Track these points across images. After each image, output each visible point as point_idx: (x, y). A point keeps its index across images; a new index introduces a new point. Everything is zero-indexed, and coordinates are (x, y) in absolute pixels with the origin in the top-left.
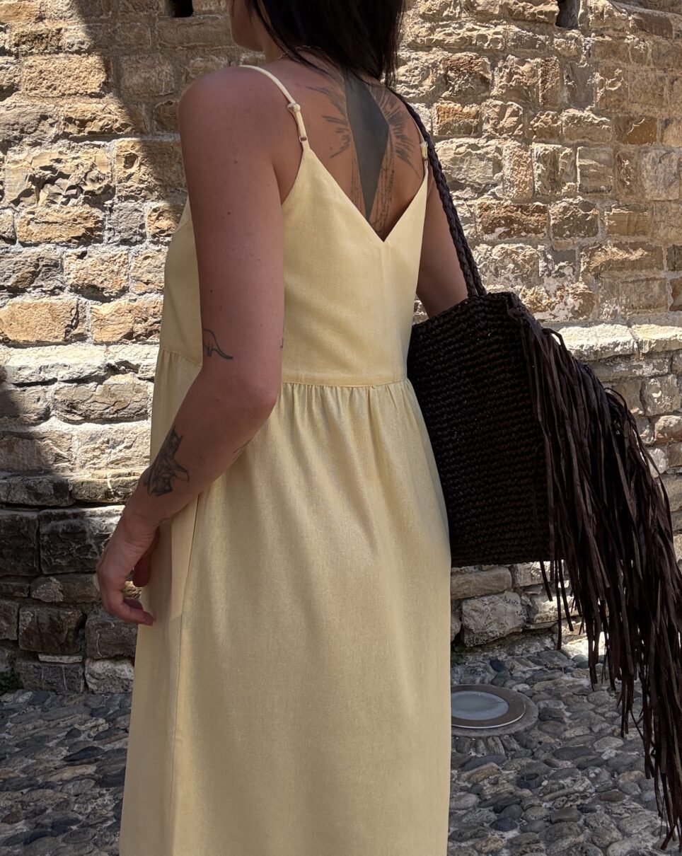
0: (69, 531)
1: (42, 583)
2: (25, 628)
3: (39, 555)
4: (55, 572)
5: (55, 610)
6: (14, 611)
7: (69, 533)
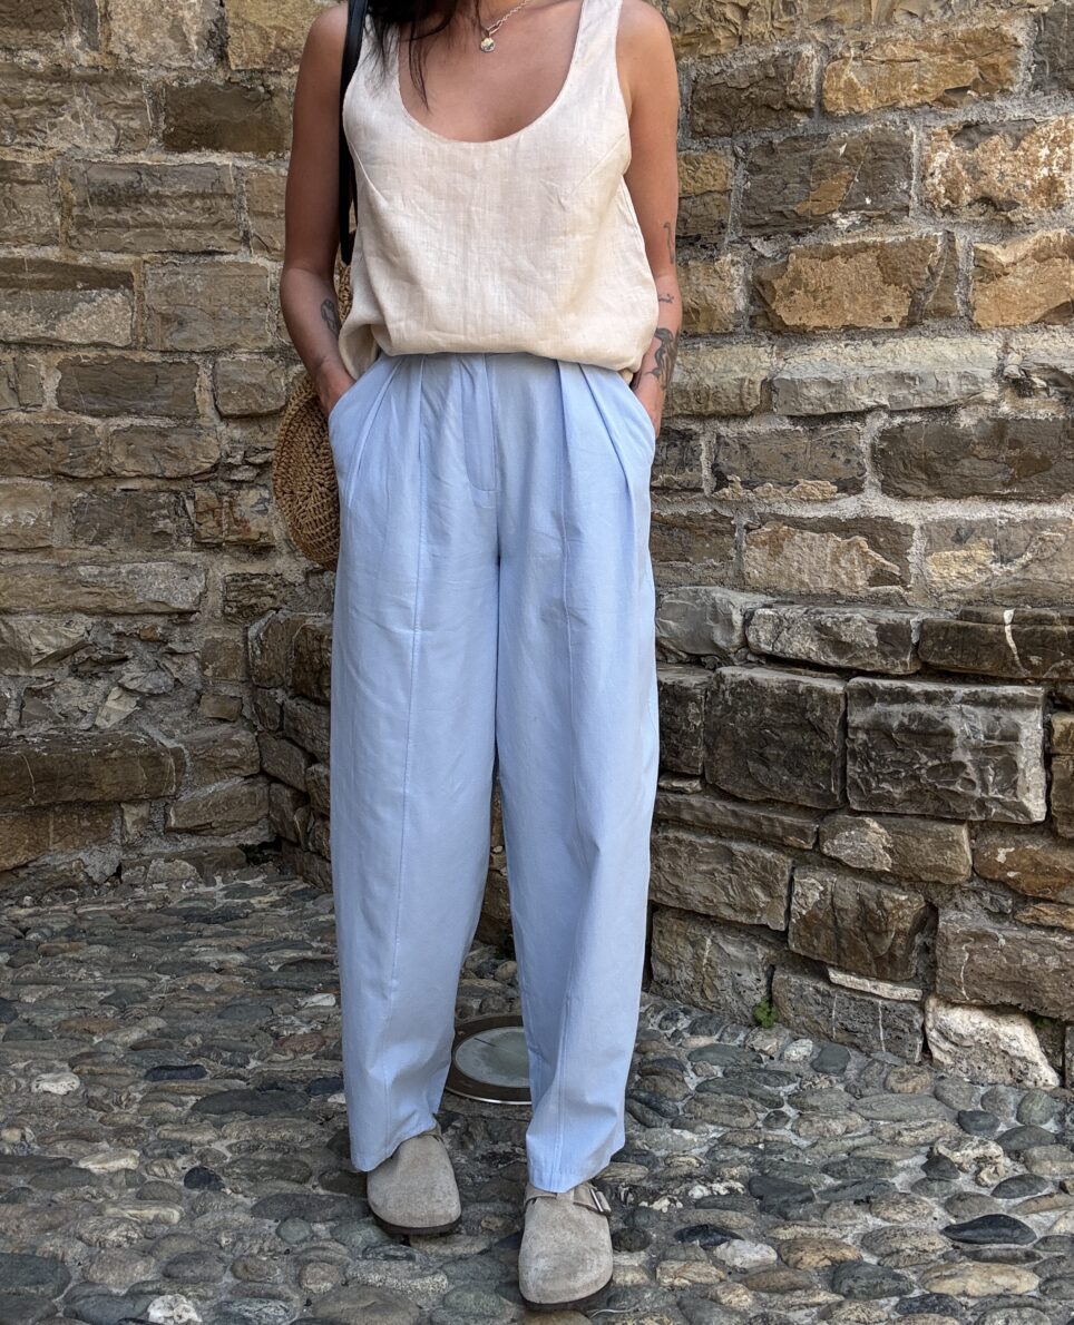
0: (913, 727)
1: (849, 827)
2: (804, 912)
3: (844, 768)
4: (878, 808)
5: (873, 888)
6: (783, 873)
7: (913, 732)
